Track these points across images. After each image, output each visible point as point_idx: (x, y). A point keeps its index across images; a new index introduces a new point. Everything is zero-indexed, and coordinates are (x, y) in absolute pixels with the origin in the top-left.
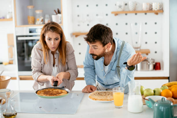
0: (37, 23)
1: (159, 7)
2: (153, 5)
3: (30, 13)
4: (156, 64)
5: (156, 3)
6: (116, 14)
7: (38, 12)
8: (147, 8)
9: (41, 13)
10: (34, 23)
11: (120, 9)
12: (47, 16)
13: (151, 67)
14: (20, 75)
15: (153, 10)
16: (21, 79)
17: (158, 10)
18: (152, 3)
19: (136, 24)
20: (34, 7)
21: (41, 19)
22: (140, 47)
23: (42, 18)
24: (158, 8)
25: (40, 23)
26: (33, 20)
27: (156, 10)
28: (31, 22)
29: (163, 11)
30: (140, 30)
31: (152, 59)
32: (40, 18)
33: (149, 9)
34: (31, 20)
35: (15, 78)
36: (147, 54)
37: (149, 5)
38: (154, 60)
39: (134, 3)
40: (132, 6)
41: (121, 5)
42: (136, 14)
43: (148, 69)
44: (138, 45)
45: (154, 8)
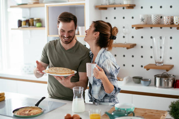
5: (177, 17)
6: (138, 28)
11: (142, 22)
13: (170, 84)
19: (161, 38)
22: (163, 62)
27: (176, 24)
31: (173, 75)
36: (167, 71)
37: (170, 19)
38: (175, 76)
39: (156, 16)
40: (154, 20)
41: (143, 18)
42: (161, 28)
43: (166, 87)
44: (161, 60)
45: (175, 22)
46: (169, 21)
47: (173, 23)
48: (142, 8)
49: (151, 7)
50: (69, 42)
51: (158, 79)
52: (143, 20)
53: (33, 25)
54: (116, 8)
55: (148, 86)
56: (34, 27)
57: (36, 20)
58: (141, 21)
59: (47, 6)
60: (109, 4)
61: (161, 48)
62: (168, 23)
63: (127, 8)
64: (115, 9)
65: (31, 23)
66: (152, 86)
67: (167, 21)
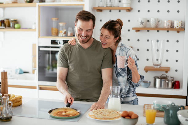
0: (59, 35)
1: (181, 25)
2: (175, 23)
3: (54, 25)
4: (176, 82)
5: (177, 21)
6: (138, 30)
7: (61, 24)
8: (168, 26)
9: (64, 25)
10: (57, 34)
11: (142, 25)
12: (70, 29)
13: (170, 85)
14: (39, 84)
15: (175, 28)
16: (41, 89)
17: (179, 28)
18: (174, 21)
19: (158, 41)
20: (58, 19)
21: (63, 32)
22: (160, 64)
23: (65, 30)
24: (179, 27)
25: (63, 35)
26: (56, 32)
27: (177, 28)
28: (54, 33)
29: (184, 29)
30: (161, 48)
31: (171, 77)
32: (63, 30)
33: (171, 26)
34: (54, 32)
35: (35, 88)
36: (167, 72)
37: (170, 23)
38: (173, 78)
39: (156, 20)
40: (154, 23)
41: (143, 21)
42: (158, 31)
43: (166, 87)
44: (159, 63)
45: (175, 26)
46: (170, 24)
47: (174, 26)
48: (139, 11)
49: (149, 11)
50: (86, 41)
51: (158, 81)
52: (142, 23)
53: (9, 26)
54: (112, 11)
55: (148, 87)
56: (10, 28)
57: (13, 21)
58: (140, 24)
59: (38, 5)
60: (107, 6)
61: (158, 50)
62: (168, 27)
63: (127, 11)
64: (110, 11)
65: (7, 24)
66: (151, 87)
67: (167, 25)
